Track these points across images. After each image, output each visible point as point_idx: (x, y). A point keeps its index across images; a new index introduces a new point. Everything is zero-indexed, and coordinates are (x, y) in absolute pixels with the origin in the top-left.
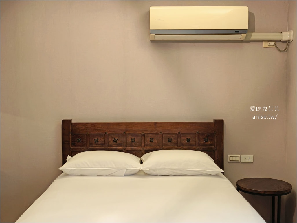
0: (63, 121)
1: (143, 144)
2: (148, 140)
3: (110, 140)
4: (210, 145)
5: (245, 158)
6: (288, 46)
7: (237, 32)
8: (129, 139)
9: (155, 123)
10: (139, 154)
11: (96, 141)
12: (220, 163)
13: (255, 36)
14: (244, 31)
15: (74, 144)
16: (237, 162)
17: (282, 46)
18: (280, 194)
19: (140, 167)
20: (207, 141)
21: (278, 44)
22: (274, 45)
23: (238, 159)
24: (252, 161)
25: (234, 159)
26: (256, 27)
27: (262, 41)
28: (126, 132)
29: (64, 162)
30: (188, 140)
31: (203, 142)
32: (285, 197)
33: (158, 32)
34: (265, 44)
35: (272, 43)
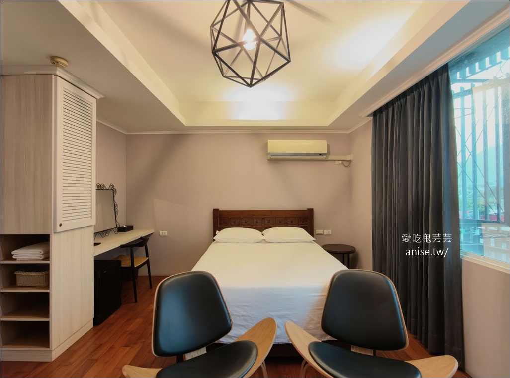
0: (214, 209)
1: (263, 224)
2: (267, 221)
3: (243, 221)
4: (306, 224)
5: (326, 232)
6: (350, 164)
7: (320, 155)
8: (255, 221)
9: (271, 211)
10: (261, 230)
11: (234, 222)
12: (311, 233)
13: (330, 158)
14: (325, 154)
15: (220, 224)
16: (321, 234)
17: (346, 164)
18: (348, 253)
19: (263, 238)
20: (303, 222)
21: (344, 162)
22: (342, 163)
23: (322, 233)
24: (330, 234)
25: (320, 233)
26: (331, 153)
27: (335, 161)
28: (253, 217)
29: (215, 235)
30: (292, 222)
31: (301, 222)
32: (351, 255)
33: (273, 155)
34: (337, 163)
35: (341, 162)
